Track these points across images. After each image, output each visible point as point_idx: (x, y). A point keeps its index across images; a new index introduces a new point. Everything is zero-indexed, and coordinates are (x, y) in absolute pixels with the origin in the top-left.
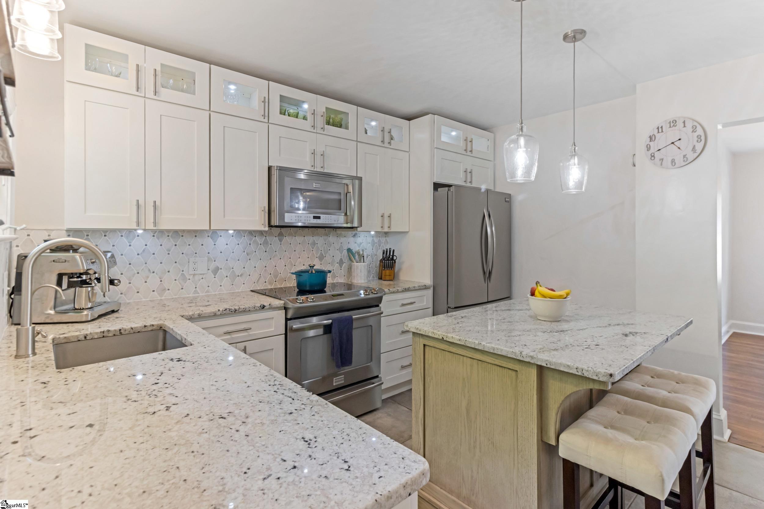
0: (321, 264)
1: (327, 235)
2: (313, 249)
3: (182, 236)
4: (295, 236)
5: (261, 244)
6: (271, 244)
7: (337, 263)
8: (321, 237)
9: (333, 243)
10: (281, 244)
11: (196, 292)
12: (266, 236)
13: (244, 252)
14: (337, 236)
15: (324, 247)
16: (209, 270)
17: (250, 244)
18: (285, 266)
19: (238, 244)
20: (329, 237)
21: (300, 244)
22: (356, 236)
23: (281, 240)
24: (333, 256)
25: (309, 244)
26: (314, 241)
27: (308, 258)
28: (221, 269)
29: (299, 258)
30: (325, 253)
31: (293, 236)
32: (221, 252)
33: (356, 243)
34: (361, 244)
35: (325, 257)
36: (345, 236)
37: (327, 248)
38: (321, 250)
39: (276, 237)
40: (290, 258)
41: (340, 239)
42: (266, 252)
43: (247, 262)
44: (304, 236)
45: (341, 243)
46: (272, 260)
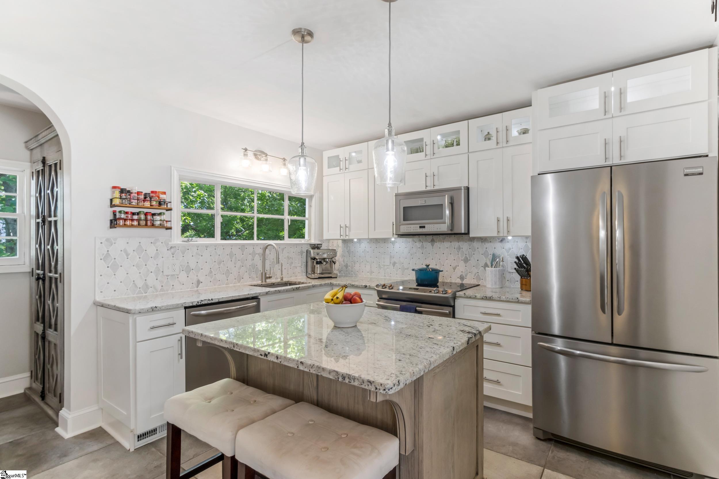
0: (466, 266)
1: (472, 241)
2: (458, 252)
3: (379, 242)
4: (443, 242)
5: (419, 248)
6: (426, 248)
7: (482, 267)
8: (466, 242)
9: (478, 248)
10: (433, 248)
11: (385, 276)
12: (423, 242)
13: (409, 253)
14: (482, 242)
15: (469, 252)
16: (391, 263)
17: (413, 248)
18: (436, 265)
19: (406, 248)
20: (474, 242)
21: (447, 248)
22: (504, 241)
23: (433, 245)
24: (478, 260)
25: (455, 248)
26: (459, 246)
27: (454, 260)
28: (397, 263)
29: (447, 259)
30: (469, 257)
31: (442, 242)
32: (397, 253)
33: (503, 248)
34: (510, 249)
35: (470, 260)
36: (490, 242)
37: (471, 252)
38: (466, 254)
39: (429, 242)
40: (440, 259)
41: (485, 244)
42: (422, 253)
43: (411, 260)
44: (451, 242)
45: (486, 248)
46: (426, 259)
